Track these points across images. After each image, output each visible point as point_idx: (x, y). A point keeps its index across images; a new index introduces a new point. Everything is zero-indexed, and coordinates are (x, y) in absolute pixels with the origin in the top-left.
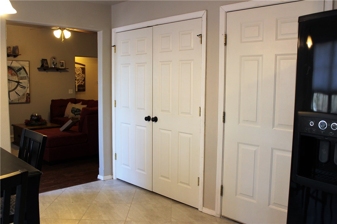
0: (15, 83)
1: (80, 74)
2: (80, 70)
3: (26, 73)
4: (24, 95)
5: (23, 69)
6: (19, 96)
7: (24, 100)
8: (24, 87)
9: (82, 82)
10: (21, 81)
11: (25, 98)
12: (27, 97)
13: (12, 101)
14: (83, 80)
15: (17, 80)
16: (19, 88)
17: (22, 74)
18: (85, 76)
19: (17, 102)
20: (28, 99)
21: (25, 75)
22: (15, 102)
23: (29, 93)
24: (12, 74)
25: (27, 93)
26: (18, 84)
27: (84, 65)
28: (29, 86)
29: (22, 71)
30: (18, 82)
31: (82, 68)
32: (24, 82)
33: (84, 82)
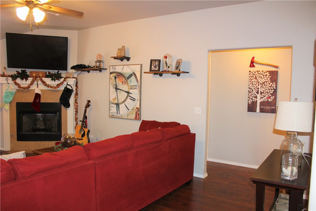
0: (125, 93)
1: (265, 84)
2: (266, 75)
3: (137, 81)
4: (133, 109)
5: (133, 76)
6: (129, 110)
7: (133, 116)
8: (134, 100)
9: (269, 97)
10: (131, 91)
11: (135, 114)
12: (136, 112)
13: (122, 115)
14: (271, 94)
15: (127, 90)
16: (128, 100)
17: (133, 81)
18: (276, 87)
19: (126, 117)
20: (137, 115)
21: (136, 83)
22: (124, 117)
23: (139, 107)
24: (123, 82)
25: (137, 108)
26: (128, 95)
27: (277, 67)
28: (139, 98)
29: (133, 77)
30: (128, 93)
31: (270, 72)
32: (135, 93)
33: (273, 97)
